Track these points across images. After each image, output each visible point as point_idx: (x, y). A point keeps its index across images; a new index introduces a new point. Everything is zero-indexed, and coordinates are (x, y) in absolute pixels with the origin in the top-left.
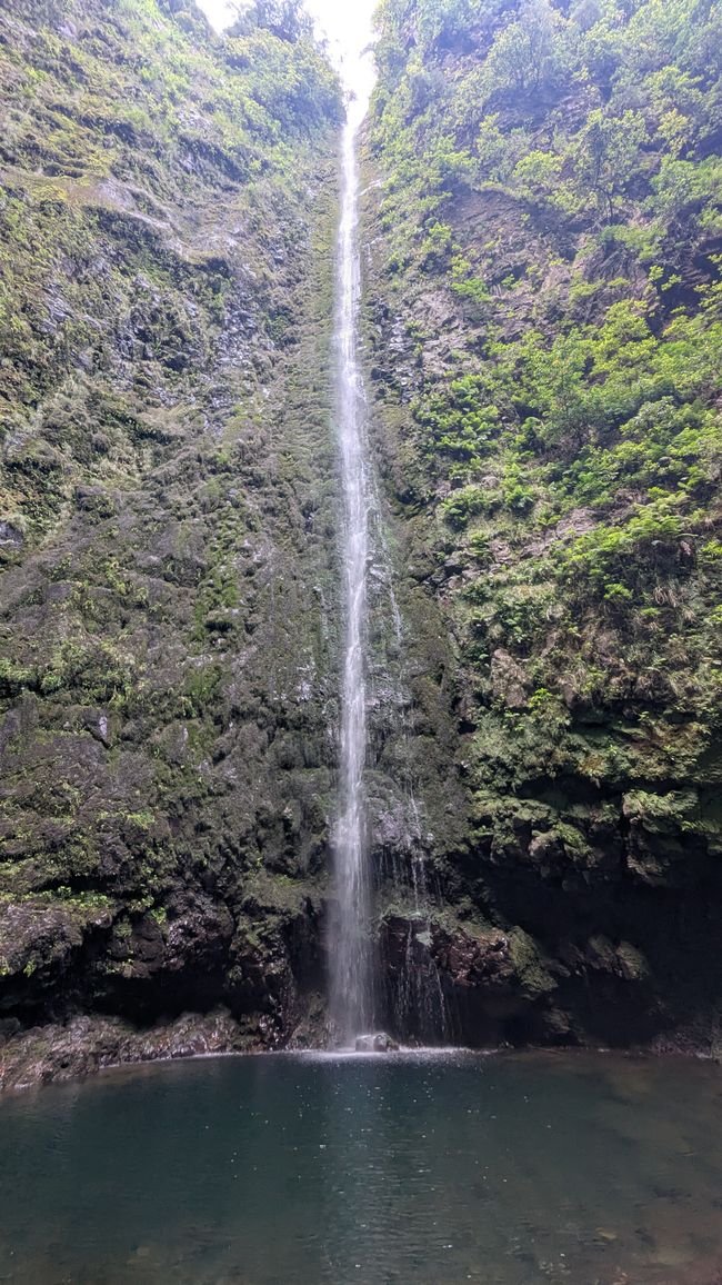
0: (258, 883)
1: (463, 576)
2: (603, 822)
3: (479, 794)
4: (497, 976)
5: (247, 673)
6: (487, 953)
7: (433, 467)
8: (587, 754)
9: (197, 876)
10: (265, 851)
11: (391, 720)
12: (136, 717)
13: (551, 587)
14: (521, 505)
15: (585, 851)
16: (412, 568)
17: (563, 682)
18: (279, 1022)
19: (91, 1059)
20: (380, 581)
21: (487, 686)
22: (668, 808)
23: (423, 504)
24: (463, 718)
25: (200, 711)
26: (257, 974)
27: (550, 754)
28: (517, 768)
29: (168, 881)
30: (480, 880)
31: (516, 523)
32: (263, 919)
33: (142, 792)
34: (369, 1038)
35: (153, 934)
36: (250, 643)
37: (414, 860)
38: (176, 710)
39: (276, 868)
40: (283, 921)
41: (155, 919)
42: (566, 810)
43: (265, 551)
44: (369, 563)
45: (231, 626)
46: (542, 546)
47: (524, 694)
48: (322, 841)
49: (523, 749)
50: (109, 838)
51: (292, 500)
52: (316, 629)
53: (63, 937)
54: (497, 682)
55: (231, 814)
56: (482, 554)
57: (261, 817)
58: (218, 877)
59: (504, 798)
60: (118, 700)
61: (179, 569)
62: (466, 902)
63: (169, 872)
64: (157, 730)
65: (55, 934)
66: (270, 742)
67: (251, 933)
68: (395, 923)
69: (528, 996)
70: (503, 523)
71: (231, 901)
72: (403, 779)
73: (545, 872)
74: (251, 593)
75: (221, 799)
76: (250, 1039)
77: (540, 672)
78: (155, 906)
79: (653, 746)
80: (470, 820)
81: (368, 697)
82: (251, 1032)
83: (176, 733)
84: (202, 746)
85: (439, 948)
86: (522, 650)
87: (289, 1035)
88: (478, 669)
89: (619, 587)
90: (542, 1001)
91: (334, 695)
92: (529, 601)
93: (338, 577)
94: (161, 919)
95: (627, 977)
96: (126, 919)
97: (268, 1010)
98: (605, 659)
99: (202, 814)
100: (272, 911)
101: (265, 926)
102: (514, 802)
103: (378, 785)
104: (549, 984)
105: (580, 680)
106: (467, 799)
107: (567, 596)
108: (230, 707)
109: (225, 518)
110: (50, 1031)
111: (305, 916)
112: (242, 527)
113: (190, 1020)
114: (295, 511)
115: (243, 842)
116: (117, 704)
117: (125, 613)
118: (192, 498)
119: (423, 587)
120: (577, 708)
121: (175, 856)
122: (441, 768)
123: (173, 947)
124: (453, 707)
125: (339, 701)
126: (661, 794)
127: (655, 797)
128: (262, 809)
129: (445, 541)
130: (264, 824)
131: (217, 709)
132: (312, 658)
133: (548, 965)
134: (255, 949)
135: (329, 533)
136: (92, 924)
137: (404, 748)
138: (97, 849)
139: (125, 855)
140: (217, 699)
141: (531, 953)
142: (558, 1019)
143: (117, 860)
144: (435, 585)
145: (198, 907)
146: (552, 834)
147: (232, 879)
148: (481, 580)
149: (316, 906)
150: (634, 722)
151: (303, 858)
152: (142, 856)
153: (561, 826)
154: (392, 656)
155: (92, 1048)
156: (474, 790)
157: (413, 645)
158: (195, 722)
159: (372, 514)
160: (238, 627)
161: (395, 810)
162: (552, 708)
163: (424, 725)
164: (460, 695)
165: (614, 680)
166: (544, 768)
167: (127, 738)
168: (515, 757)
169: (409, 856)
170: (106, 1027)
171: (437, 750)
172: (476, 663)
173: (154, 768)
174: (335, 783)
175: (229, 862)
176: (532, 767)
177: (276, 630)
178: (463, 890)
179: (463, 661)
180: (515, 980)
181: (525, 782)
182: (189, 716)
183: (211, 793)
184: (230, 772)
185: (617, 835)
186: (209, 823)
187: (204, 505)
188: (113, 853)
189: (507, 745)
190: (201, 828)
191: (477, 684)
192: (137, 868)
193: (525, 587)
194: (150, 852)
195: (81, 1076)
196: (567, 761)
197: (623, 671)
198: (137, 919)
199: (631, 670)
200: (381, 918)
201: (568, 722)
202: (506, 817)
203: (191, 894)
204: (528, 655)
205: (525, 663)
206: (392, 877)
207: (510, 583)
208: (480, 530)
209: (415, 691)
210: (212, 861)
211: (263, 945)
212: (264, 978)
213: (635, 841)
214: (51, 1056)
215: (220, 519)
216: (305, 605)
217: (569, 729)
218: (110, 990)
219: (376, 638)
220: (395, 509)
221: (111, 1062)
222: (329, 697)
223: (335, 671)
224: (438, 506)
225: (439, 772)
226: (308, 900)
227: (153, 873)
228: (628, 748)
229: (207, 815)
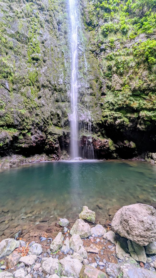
0: (52, 128)
1: (106, 52)
2: (134, 117)
3: (105, 110)
4: (105, 147)
5: (45, 74)
6: (104, 143)
7: (98, 14)
8: (134, 102)
9: (37, 126)
10: (53, 121)
11: (84, 91)
12: (16, 84)
13: (131, 57)
14: (125, 30)
15: (128, 123)
16: (90, 48)
17: (131, 84)
18: (58, 156)
19: (19, 163)
20: (81, 51)
21: (110, 84)
22: (150, 115)
23: (94, 26)
24: (103, 92)
25: (33, 84)
26: (53, 147)
27: (125, 102)
28: (116, 105)
29: (30, 127)
30: (103, 129)
31: (123, 37)
32: (54, 136)
33: (21, 105)
34: (78, 158)
35: (28, 138)
36: (45, 66)
37: (89, 124)
38: (27, 83)
39: (56, 125)
40: (58, 136)
41: (28, 135)
42: (126, 114)
43: (47, 36)
44: (78, 45)
45: (39, 60)
46: (130, 45)
47: (120, 86)
48: (67, 119)
49: (118, 100)
50: (15, 115)
51: (54, 18)
52: (63, 64)
53: (8, 138)
54: (113, 83)
55: (44, 112)
56: (112, 45)
57: (52, 113)
58: (42, 126)
59: (111, 111)
60: (11, 78)
61: (21, 37)
62: (99, 133)
63: (31, 125)
64: (22, 88)
65: (6, 137)
66: (52, 95)
67: (51, 139)
68: (84, 137)
69: (110, 151)
70: (119, 36)
71: (45, 132)
72: (87, 106)
73: (118, 128)
74: (44, 49)
75: (41, 108)
76: (52, 159)
77: (126, 81)
78: (28, 132)
79: (150, 101)
80: (102, 116)
81: (78, 85)
82: (52, 158)
83: (27, 90)
84: (35, 94)
85: (93, 142)
86: (121, 75)
87: (60, 158)
88: (108, 79)
89: (153, 58)
90: (113, 152)
91: (69, 83)
92: (125, 61)
93: (69, 48)
94: (30, 135)
95: (131, 147)
96: (21, 135)
97: (55, 153)
98: (144, 78)
99: (37, 111)
100: (56, 134)
101: (54, 137)
102: (113, 112)
103: (81, 107)
104: (114, 149)
105: (136, 83)
106: (102, 111)
107: (136, 60)
108: (41, 84)
109: (33, 21)
110: (8, 157)
111: (63, 136)
112: (39, 26)
113: (37, 156)
114: (55, 23)
115: (48, 119)
116: (10, 79)
117: (7, 50)
118: (21, 11)
119: (93, 54)
120: (134, 91)
121: (31, 121)
122: (96, 104)
123: (33, 141)
124: (100, 89)
125: (70, 85)
126: (149, 111)
127: (148, 112)
128: (52, 111)
129: (101, 40)
130: (52, 115)
131: (38, 84)
132: (62, 72)
133: (114, 146)
134: (52, 142)
135: (66, 33)
136: (14, 136)
137: (87, 99)
138: (12, 118)
139: (20, 120)
140: (37, 81)
141: (112, 143)
142: (115, 155)
143: (18, 121)
144: (97, 54)
145: (38, 133)
146: (122, 120)
147: (45, 127)
148: (111, 53)
149: (66, 133)
150: (147, 95)
151: (62, 123)
152: (24, 120)
153: (124, 118)
154: (84, 74)
155: (19, 161)
156: (104, 109)
157: (91, 71)
158: (32, 87)
159: (79, 28)
160: (41, 60)
161: (85, 113)
162: (127, 90)
163: (92, 93)
164: (102, 86)
165: (145, 84)
166: (123, 105)
167: (14, 90)
168: (116, 102)
169: (88, 123)
170: (20, 157)
171: (95, 100)
172: (108, 78)
173: (23, 99)
174: (70, 106)
175: (44, 123)
176: (120, 104)
177: (52, 62)
178: (99, 131)
179: (104, 77)
180: (109, 148)
181: (117, 108)
182: (30, 85)
183: (39, 107)
184: (42, 101)
185: (136, 120)
186: (39, 114)
187: (26, 14)
188: (17, 119)
189: (114, 99)
190: (37, 115)
191: (108, 83)
192: (23, 123)
193: (124, 57)
194: (26, 120)
195: (18, 166)
196: (129, 103)
197: (148, 82)
198: (24, 135)
199: (150, 82)
200: (81, 136)
201: (131, 94)
202: (111, 116)
203: (36, 130)
204: (123, 76)
205: (122, 78)
206: (83, 128)
207: (120, 55)
208: (112, 37)
209: (90, 84)
210: (40, 123)
211: (54, 141)
212: (54, 148)
213: (140, 121)
214: (10, 162)
215: (32, 21)
216: (59, 56)
217: (131, 96)
218: (20, 150)
219: (80, 68)
220: (85, 27)
221: (23, 163)
222: (68, 84)
223: (69, 77)
224: (100, 28)
225: (95, 105)
226: (64, 132)
227: (27, 125)
228: (144, 101)
229: (38, 111)
